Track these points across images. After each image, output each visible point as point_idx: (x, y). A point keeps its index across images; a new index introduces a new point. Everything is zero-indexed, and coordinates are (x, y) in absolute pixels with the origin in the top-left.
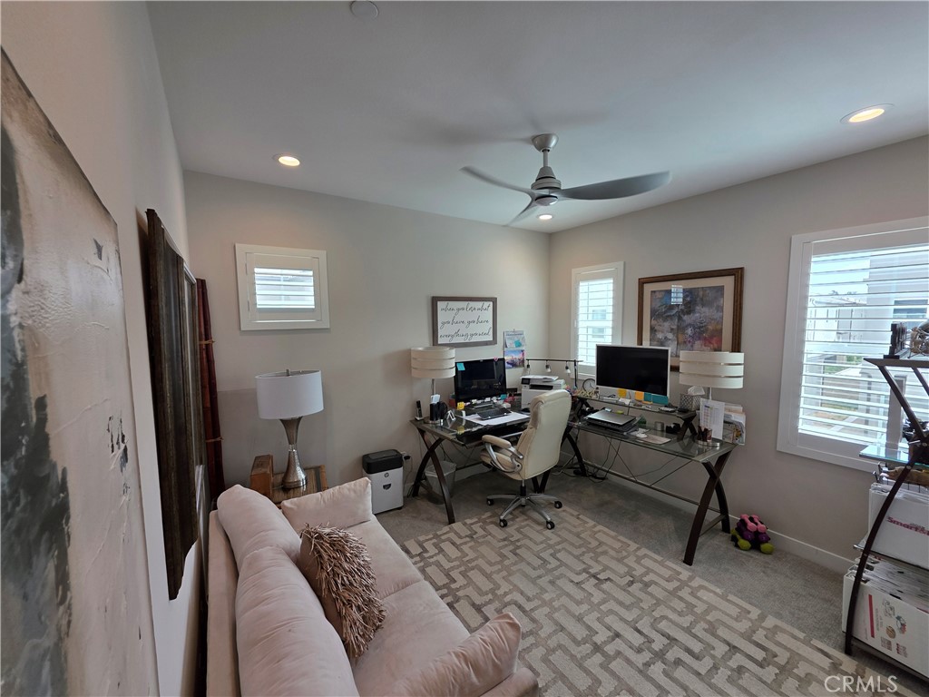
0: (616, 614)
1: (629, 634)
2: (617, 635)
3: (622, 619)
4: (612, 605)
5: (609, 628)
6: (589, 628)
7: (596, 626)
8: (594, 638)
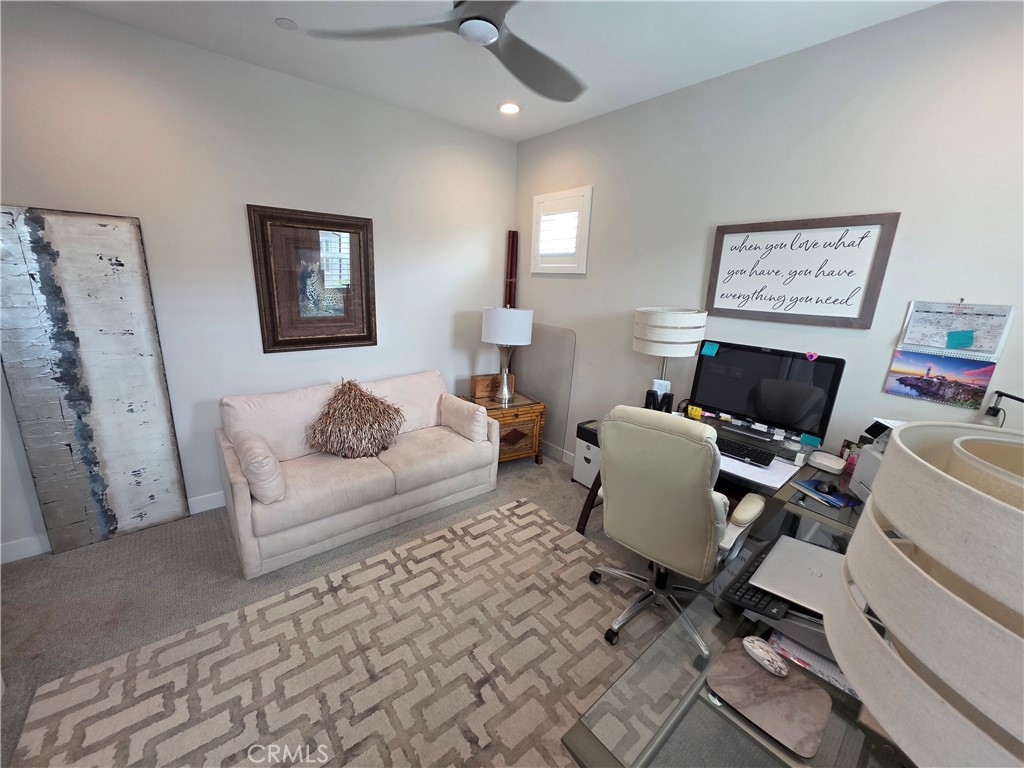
0: (408, 689)
1: (374, 694)
2: (373, 678)
3: (397, 694)
4: (425, 689)
5: (386, 671)
6: (392, 648)
7: (393, 657)
8: (375, 649)
